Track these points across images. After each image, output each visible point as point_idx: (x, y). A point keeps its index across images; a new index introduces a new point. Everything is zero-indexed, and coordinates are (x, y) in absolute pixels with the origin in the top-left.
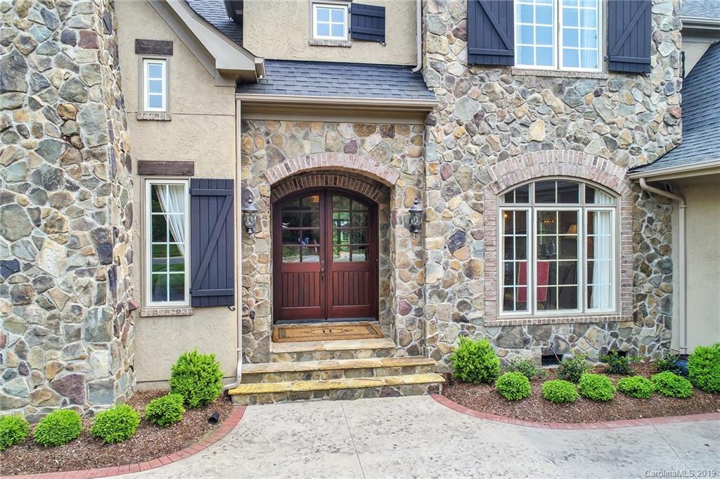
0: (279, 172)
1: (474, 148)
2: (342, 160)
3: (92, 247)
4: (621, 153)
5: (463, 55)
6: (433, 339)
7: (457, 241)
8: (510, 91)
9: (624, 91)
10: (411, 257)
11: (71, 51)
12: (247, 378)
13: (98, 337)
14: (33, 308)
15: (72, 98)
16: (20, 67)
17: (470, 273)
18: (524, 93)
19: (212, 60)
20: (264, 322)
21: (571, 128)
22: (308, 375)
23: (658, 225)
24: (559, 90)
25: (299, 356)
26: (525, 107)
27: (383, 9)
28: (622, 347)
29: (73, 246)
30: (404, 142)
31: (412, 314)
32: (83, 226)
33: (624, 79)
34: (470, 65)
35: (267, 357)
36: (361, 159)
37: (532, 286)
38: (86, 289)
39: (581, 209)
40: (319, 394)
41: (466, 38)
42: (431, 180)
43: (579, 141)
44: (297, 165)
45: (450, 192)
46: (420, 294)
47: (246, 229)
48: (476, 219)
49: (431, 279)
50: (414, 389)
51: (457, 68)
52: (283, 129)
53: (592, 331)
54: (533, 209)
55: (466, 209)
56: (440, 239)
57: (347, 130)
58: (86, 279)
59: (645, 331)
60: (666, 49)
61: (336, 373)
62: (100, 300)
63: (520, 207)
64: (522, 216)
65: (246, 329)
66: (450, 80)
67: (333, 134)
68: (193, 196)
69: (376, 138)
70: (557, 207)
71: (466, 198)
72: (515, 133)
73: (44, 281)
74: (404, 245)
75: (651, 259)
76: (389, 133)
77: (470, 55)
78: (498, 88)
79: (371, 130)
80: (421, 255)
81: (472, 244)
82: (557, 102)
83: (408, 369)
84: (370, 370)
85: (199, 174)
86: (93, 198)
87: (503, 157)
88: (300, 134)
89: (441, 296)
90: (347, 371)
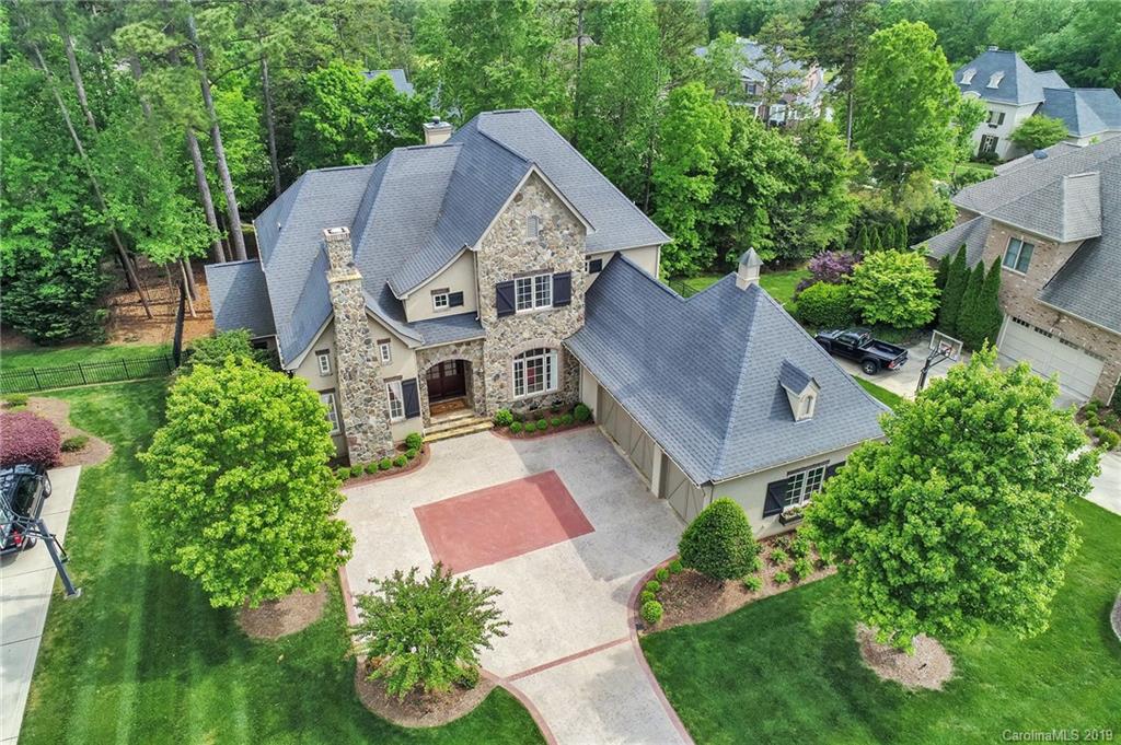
1: (501, 345)
2: (452, 357)
3: (383, 415)
4: (559, 335)
6: (489, 411)
7: (496, 378)
8: (515, 322)
9: (561, 312)
10: (480, 384)
12: (427, 435)
13: (388, 438)
14: (369, 434)
16: (356, 372)
17: (502, 387)
18: (520, 321)
19: (407, 346)
20: (428, 413)
21: (539, 330)
22: (446, 430)
24: (534, 318)
25: (442, 424)
26: (521, 327)
27: (463, 294)
28: (560, 400)
30: (474, 346)
31: (481, 403)
32: (380, 410)
33: (560, 308)
34: (498, 317)
35: (431, 425)
36: (459, 355)
37: (526, 386)
39: (544, 357)
40: (452, 437)
41: (496, 307)
42: (485, 359)
43: (542, 334)
44: (435, 362)
46: (484, 396)
47: (420, 389)
48: (503, 369)
49: (487, 392)
50: (483, 430)
51: (494, 319)
53: (548, 397)
54: (524, 361)
55: (499, 366)
56: (490, 378)
57: (453, 347)
59: (569, 394)
60: (577, 293)
61: (455, 428)
62: (388, 429)
63: (520, 360)
65: (424, 419)
66: (491, 323)
67: (447, 349)
68: (403, 385)
69: (464, 347)
70: (535, 358)
71: (499, 363)
72: (517, 336)
74: (476, 381)
75: (571, 369)
76: (468, 345)
77: (498, 313)
78: (510, 322)
79: (462, 345)
80: (483, 383)
81: (503, 377)
82: (534, 322)
83: (481, 423)
84: (468, 425)
85: (403, 379)
86: (382, 402)
87: (513, 346)
88: (433, 356)
89: (491, 396)
90: (460, 427)
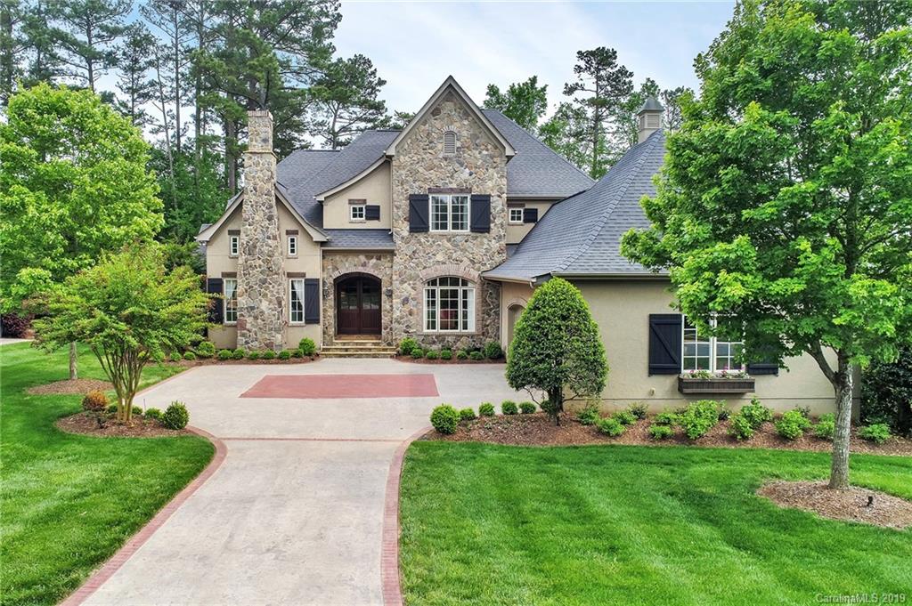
0: (336, 274)
1: (412, 265)
2: (361, 269)
3: (276, 302)
4: (477, 265)
5: (408, 228)
6: (396, 339)
7: (405, 301)
8: (428, 241)
9: (479, 239)
10: (388, 307)
11: (270, 242)
12: (324, 350)
13: (278, 330)
14: (259, 321)
15: (269, 256)
16: (255, 247)
17: (411, 313)
18: (434, 242)
19: (312, 238)
20: (332, 331)
21: (454, 256)
22: (347, 350)
23: (494, 295)
24: (449, 240)
25: (344, 344)
26: (434, 247)
27: (379, 207)
28: (477, 346)
29: (270, 302)
30: (385, 262)
31: (388, 330)
32: (273, 295)
33: (478, 235)
34: (410, 232)
35: (332, 344)
36: (368, 269)
37: (438, 320)
38: (274, 315)
39: (460, 289)
40: (350, 356)
41: (408, 221)
42: (394, 277)
43: (458, 261)
44: (343, 271)
45: (402, 282)
46: (391, 322)
47: (324, 296)
48: (413, 293)
49: (394, 316)
50: (385, 356)
51: (406, 233)
52: (338, 258)
53: (463, 339)
54: (438, 289)
55: (409, 288)
56: (398, 300)
57: (362, 258)
58: (274, 312)
59: (488, 339)
60: (498, 221)
61: (357, 350)
62: (278, 319)
63: (433, 288)
64: (434, 291)
65: (324, 333)
66: (403, 238)
67: (356, 259)
68: (305, 285)
69: (374, 261)
70: (449, 288)
71: (409, 284)
72: (430, 258)
73: (262, 313)
74: (385, 302)
75: (491, 310)
76: (379, 259)
77: (410, 228)
78: (423, 240)
79: (372, 258)
80: (391, 306)
81: (412, 303)
82: (449, 245)
83: (384, 350)
84: (370, 349)
85: (307, 277)
86: (276, 287)
87: (425, 268)
88: (344, 260)
89: (399, 323)
90: (361, 349)
